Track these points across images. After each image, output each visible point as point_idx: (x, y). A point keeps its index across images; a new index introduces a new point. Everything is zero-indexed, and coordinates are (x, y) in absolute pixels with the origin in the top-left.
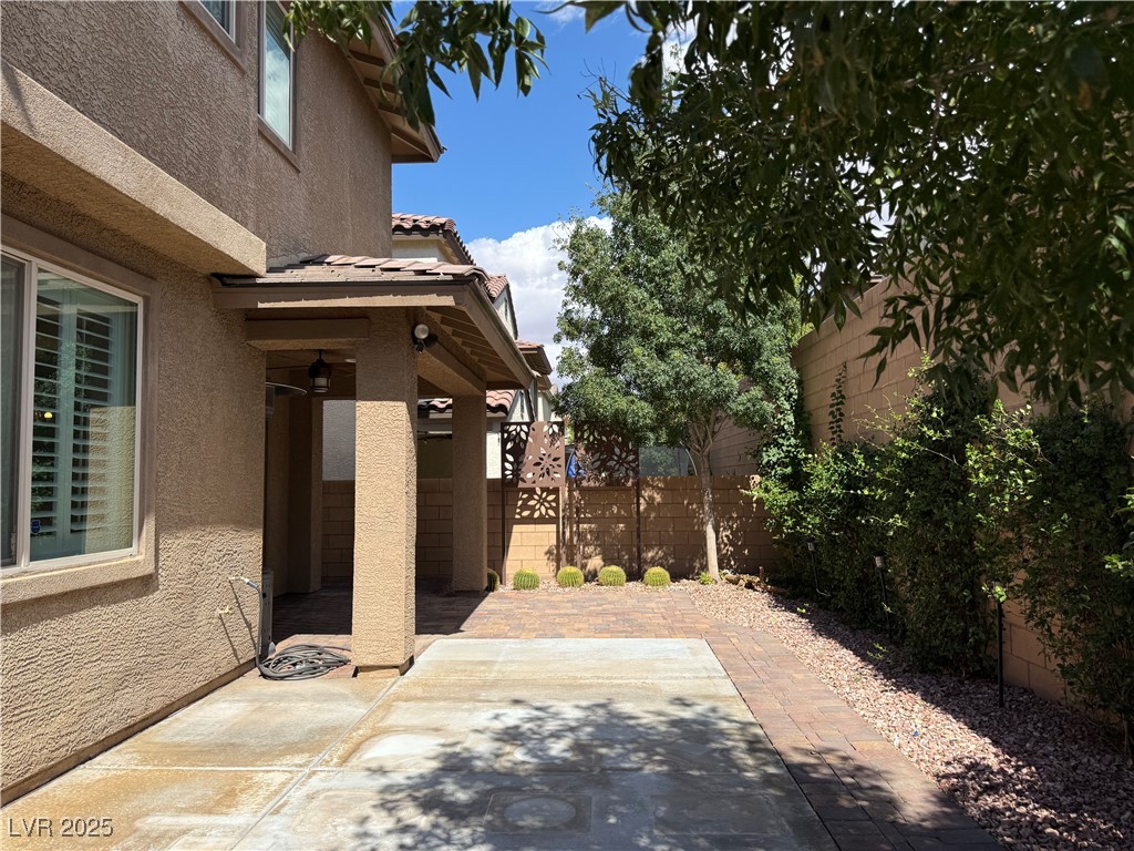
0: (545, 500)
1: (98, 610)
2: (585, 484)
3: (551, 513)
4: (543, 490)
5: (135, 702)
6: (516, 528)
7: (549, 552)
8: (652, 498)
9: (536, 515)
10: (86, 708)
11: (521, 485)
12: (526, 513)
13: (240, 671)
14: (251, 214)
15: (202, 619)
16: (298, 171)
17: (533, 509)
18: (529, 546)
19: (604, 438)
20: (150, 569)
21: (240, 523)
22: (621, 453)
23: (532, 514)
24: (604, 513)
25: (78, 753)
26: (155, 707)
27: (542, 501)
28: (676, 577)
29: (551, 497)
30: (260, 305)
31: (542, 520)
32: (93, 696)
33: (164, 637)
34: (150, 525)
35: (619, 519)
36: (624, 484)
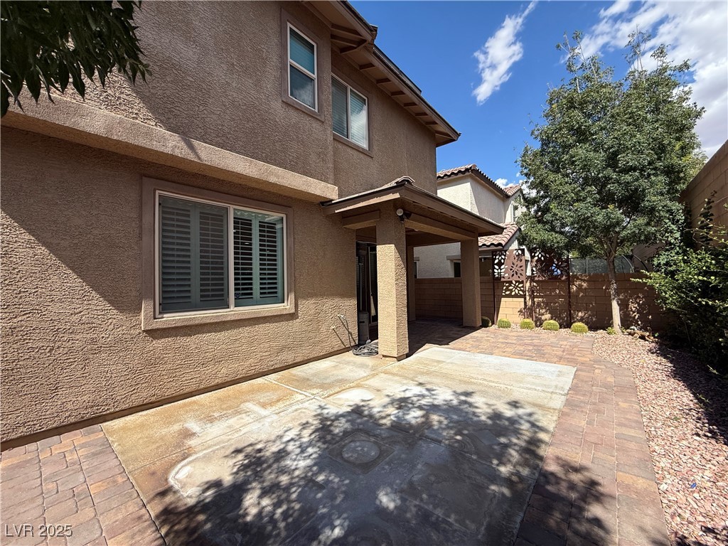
0: (517, 286)
1: (267, 325)
2: (536, 279)
3: (521, 293)
4: (516, 282)
5: (289, 357)
6: (503, 299)
7: (520, 311)
8: (581, 286)
9: (513, 293)
10: (263, 358)
11: (502, 279)
12: (508, 293)
13: (347, 350)
14: (332, 177)
15: (323, 329)
16: (372, 158)
17: (511, 291)
18: (510, 308)
19: (548, 256)
20: (293, 311)
21: (343, 295)
22: (558, 263)
23: (511, 293)
24: (551, 293)
25: (260, 373)
26: (298, 360)
27: (516, 287)
28: (593, 327)
29: (521, 285)
30: (336, 212)
31: (516, 296)
32: (267, 354)
33: (303, 335)
34: (292, 296)
35: (560, 296)
36: (560, 279)
